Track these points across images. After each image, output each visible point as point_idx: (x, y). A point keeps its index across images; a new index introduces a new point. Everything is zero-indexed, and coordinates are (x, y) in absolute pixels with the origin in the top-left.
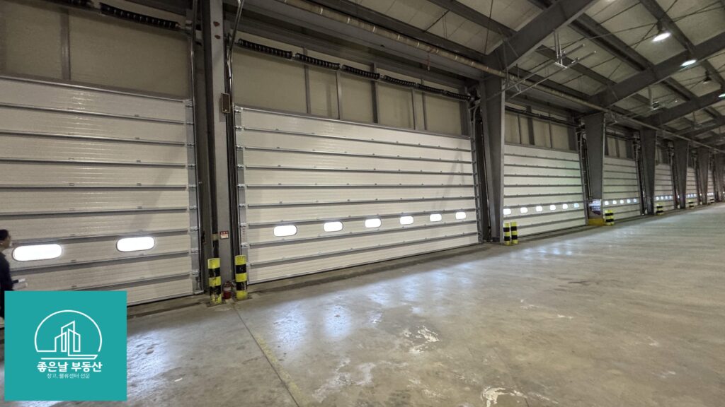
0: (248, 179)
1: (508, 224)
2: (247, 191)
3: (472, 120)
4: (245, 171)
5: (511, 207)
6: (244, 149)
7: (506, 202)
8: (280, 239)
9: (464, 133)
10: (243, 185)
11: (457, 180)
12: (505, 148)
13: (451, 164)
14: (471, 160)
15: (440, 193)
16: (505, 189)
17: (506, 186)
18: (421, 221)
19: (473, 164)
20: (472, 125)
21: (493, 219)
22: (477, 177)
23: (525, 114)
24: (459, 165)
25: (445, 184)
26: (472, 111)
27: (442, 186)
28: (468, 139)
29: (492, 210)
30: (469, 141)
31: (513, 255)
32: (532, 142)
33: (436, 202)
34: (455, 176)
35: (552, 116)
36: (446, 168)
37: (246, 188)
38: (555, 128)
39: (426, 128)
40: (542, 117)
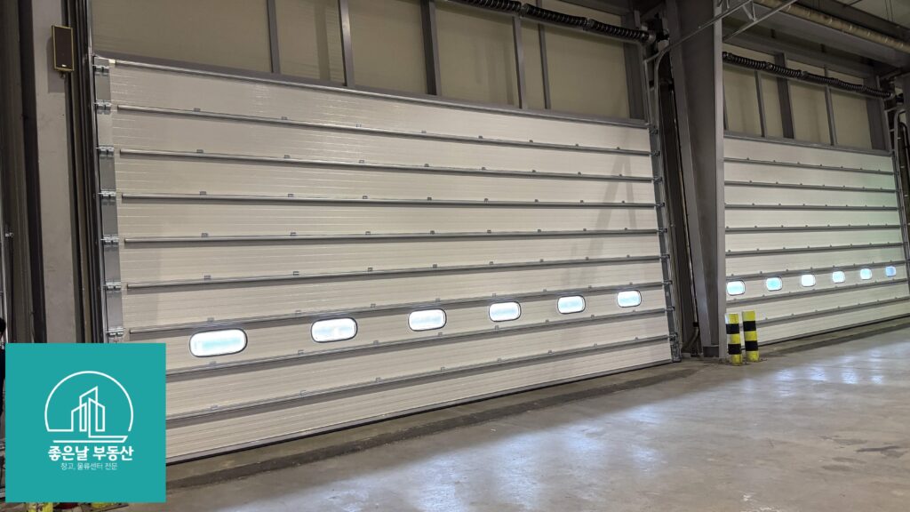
0: (127, 224)
1: (735, 316)
2: (124, 252)
3: (652, 84)
4: (121, 207)
5: (742, 279)
6: (117, 155)
7: (731, 267)
8: (206, 362)
9: (636, 115)
10: (114, 239)
11: (618, 219)
12: (726, 147)
13: (606, 184)
14: (650, 175)
15: (581, 249)
16: (728, 237)
17: (730, 231)
18: (537, 313)
19: (656, 184)
20: (652, 94)
21: (703, 305)
22: (664, 211)
23: (771, 70)
24: (622, 185)
25: (591, 228)
26: (652, 64)
27: (585, 234)
28: (645, 128)
29: (700, 284)
30: (646, 132)
31: (749, 386)
32: (788, 133)
33: (573, 270)
34: (614, 211)
35: (832, 74)
36: (593, 192)
37: (121, 244)
38: (838, 100)
39: (547, 106)
40: (808, 77)
